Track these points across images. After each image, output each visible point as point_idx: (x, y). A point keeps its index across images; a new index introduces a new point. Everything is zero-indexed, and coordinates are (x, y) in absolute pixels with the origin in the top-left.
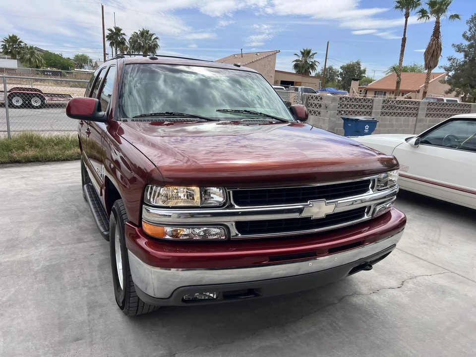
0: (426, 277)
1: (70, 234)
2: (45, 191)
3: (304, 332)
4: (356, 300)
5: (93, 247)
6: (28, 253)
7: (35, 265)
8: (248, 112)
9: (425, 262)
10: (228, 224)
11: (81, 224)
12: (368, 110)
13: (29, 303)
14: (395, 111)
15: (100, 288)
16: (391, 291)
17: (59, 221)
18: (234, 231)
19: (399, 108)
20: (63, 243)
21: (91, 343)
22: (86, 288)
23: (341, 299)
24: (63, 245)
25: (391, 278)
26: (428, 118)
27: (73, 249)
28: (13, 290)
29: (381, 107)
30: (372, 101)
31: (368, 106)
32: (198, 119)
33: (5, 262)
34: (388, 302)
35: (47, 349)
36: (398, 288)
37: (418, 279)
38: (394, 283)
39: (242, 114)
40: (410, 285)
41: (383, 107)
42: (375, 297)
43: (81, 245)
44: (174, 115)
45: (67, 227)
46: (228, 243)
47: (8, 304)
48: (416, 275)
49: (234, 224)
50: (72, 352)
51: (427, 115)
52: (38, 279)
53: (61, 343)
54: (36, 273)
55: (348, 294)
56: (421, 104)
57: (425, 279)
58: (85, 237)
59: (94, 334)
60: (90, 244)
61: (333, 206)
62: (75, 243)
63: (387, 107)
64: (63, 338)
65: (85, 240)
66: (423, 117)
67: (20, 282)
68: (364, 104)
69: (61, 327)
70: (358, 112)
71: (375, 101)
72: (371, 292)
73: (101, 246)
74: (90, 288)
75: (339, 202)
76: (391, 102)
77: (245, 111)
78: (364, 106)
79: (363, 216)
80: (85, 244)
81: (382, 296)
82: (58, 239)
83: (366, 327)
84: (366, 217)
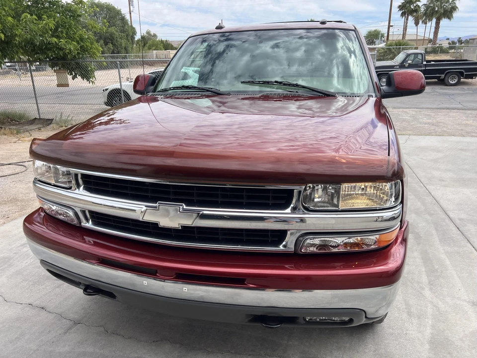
8: (280, 83)
10: (78, 210)
32: (209, 93)
75: (205, 212)
84: (281, 247)
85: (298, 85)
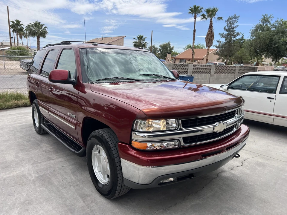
0: (251, 159)
1: (41, 156)
2: (6, 130)
3: (209, 195)
4: (225, 175)
5: (61, 162)
6: (20, 170)
7: (30, 177)
8: (156, 75)
9: (247, 151)
11: (44, 149)
12: (186, 71)
13: (41, 200)
14: (199, 71)
15: (81, 185)
16: (238, 167)
17: (27, 148)
18: (183, 143)
19: (202, 69)
22: (72, 187)
23: (218, 175)
24: (40, 163)
25: (235, 161)
26: (216, 74)
27: (49, 165)
28: (24, 194)
29: (192, 69)
30: (188, 66)
31: (186, 69)
32: (131, 81)
33: (7, 177)
34: (241, 174)
36: (241, 166)
37: (248, 160)
38: (238, 163)
40: (246, 163)
41: (193, 69)
42: (233, 172)
43: (52, 162)
45: (36, 151)
48: (246, 158)
51: (215, 72)
52: (37, 185)
54: (33, 181)
55: (220, 172)
56: (212, 67)
58: (52, 156)
60: (58, 160)
62: (48, 161)
63: (196, 69)
65: (53, 158)
66: (213, 74)
67: (26, 188)
68: (184, 67)
69: (71, 211)
70: (181, 72)
71: (189, 65)
72: (230, 169)
73: (65, 160)
74: (75, 187)
75: (227, 122)
76: (197, 66)
78: (184, 69)
79: (233, 129)
80: (55, 161)
81: (236, 171)
82: (34, 160)
83: (237, 188)
85: (162, 76)
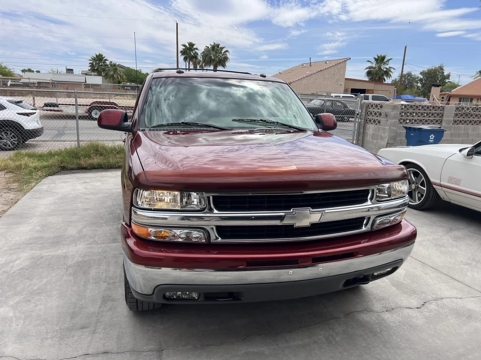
0: (454, 299)
1: (108, 234)
2: (99, 195)
3: (296, 343)
4: (365, 317)
6: (67, 249)
7: (70, 260)
8: (265, 121)
9: (460, 284)
10: (208, 228)
12: (438, 118)
13: (55, 292)
14: (471, 119)
15: (118, 284)
16: (407, 310)
17: (102, 222)
18: (214, 235)
19: (476, 116)
20: (99, 242)
21: (94, 332)
22: (105, 284)
23: (348, 314)
24: (99, 244)
25: (413, 297)
27: (106, 248)
28: (45, 280)
29: (453, 115)
30: (443, 109)
31: (438, 114)
32: (212, 129)
33: (46, 256)
34: (399, 322)
35: (55, 333)
36: (418, 308)
37: (443, 300)
38: (414, 303)
39: (259, 124)
40: (433, 306)
41: (456, 115)
42: (387, 316)
43: (114, 245)
44: (189, 124)
45: (107, 228)
46: (208, 246)
47: (37, 292)
48: (443, 296)
49: (214, 228)
50: (76, 338)
52: (68, 272)
53: (70, 329)
54: (69, 267)
55: (357, 310)
57: (453, 302)
59: (99, 324)
61: (319, 215)
62: (109, 243)
63: (462, 115)
64: (72, 325)
67: (53, 274)
68: (433, 111)
69: (73, 315)
70: (426, 121)
71: (446, 109)
72: (384, 310)
74: (109, 284)
75: (326, 211)
76: (466, 109)
77: (261, 120)
78: (433, 114)
79: (360, 227)
81: (395, 315)
82: (96, 239)
83: (364, 345)
84: (364, 229)
85: (277, 123)
